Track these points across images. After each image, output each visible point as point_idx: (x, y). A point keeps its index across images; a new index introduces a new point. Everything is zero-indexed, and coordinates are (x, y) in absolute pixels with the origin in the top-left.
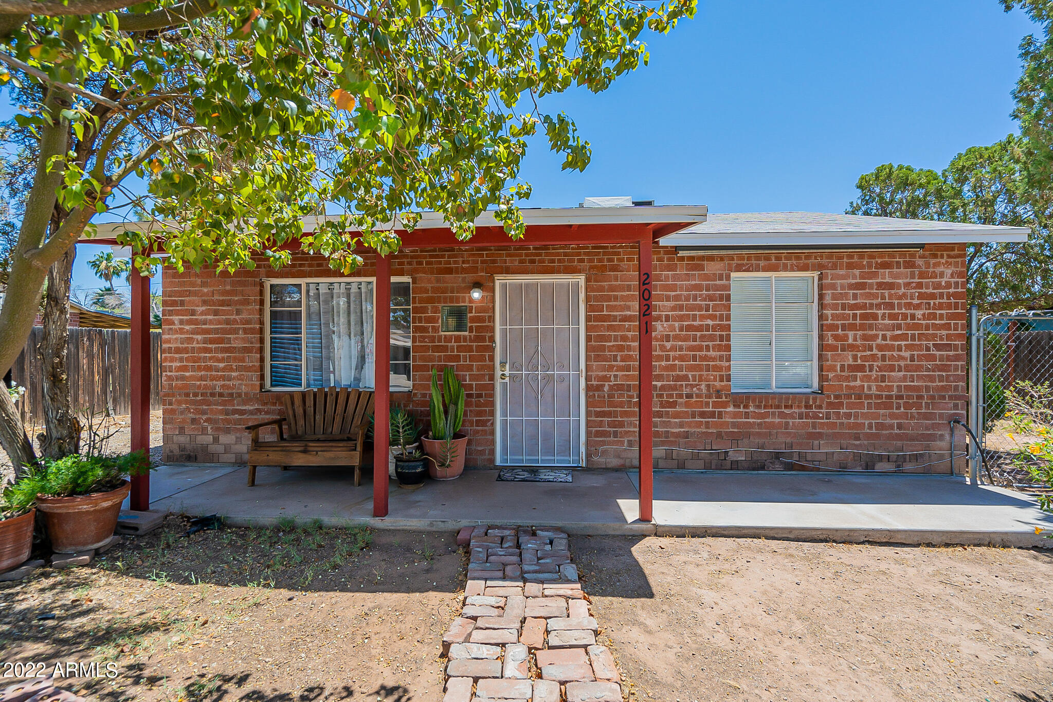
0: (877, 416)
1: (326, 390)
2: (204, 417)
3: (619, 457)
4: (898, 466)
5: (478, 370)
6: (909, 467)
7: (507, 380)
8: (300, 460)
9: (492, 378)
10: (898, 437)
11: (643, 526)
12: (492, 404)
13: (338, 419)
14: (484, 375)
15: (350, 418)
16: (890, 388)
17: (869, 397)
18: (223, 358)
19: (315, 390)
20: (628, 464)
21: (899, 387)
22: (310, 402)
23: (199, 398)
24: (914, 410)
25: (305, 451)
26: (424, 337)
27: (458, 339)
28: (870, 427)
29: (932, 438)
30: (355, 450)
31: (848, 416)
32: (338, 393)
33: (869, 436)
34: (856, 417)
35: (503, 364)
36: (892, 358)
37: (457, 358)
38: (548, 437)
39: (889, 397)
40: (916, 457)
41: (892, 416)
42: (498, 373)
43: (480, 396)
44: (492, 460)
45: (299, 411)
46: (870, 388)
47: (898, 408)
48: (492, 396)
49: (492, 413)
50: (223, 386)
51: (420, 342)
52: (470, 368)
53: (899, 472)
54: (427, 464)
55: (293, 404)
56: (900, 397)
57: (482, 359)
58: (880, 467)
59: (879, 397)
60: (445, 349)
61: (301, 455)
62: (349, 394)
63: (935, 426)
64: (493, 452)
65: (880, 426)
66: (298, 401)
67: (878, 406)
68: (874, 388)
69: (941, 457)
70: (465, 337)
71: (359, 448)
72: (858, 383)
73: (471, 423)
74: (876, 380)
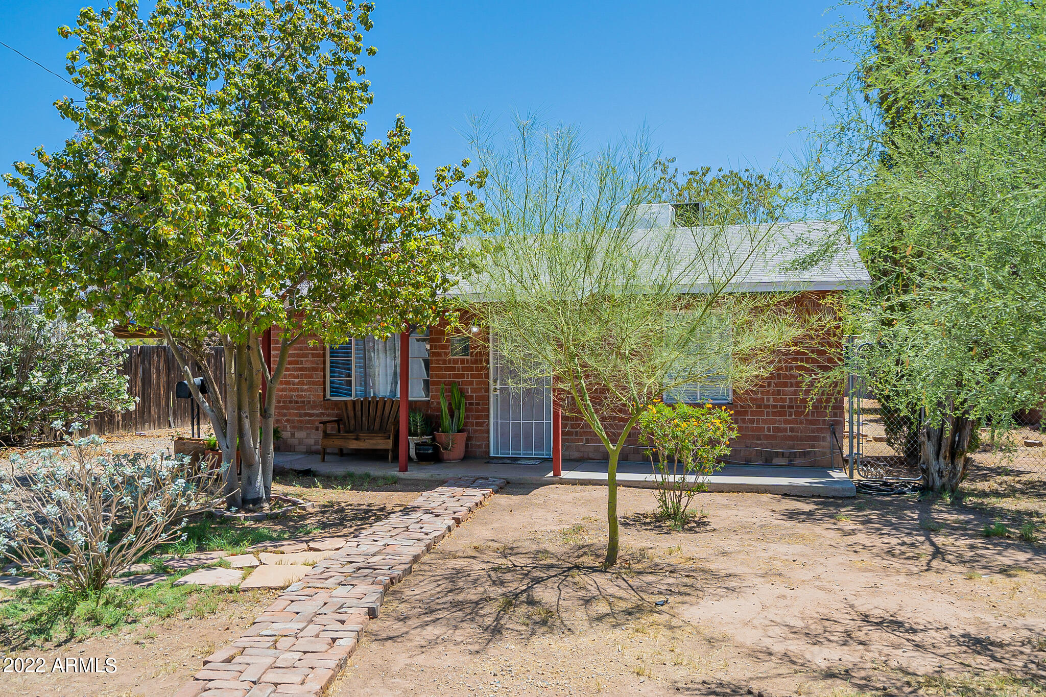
0: (774, 422)
1: (370, 399)
2: (285, 418)
3: (578, 451)
4: (790, 461)
5: (477, 385)
6: (798, 461)
7: (498, 392)
8: (354, 445)
9: (487, 390)
10: (791, 438)
11: (554, 479)
12: (488, 410)
13: (378, 420)
14: (481, 388)
15: (386, 419)
16: (784, 400)
17: (767, 407)
18: (298, 375)
19: (362, 399)
20: (586, 456)
21: (791, 399)
22: (358, 407)
23: (281, 404)
24: (802, 417)
25: (357, 439)
26: (440, 360)
27: (463, 361)
28: (769, 430)
29: (816, 439)
30: (389, 439)
31: (752, 421)
32: (377, 402)
33: (767, 437)
34: (758, 422)
35: (495, 381)
36: (785, 376)
37: (462, 376)
38: (528, 436)
39: (783, 407)
40: (804, 454)
41: (786, 422)
42: (492, 387)
43: (478, 404)
44: (488, 452)
45: (351, 414)
46: (768, 400)
47: (790, 415)
48: (488, 404)
49: (488, 417)
50: (297, 396)
51: (436, 364)
52: (471, 383)
53: (791, 465)
54: (436, 449)
55: (346, 409)
56: (791, 407)
57: (480, 376)
58: (776, 461)
59: (775, 407)
60: (453, 369)
61: (354, 442)
62: (385, 402)
63: (820, 430)
64: (488, 446)
65: (777, 430)
66: (350, 407)
67: (774, 414)
68: (772, 400)
69: (824, 454)
70: (468, 360)
71: (392, 438)
72: (759, 396)
73: (472, 424)
74: (773, 394)
